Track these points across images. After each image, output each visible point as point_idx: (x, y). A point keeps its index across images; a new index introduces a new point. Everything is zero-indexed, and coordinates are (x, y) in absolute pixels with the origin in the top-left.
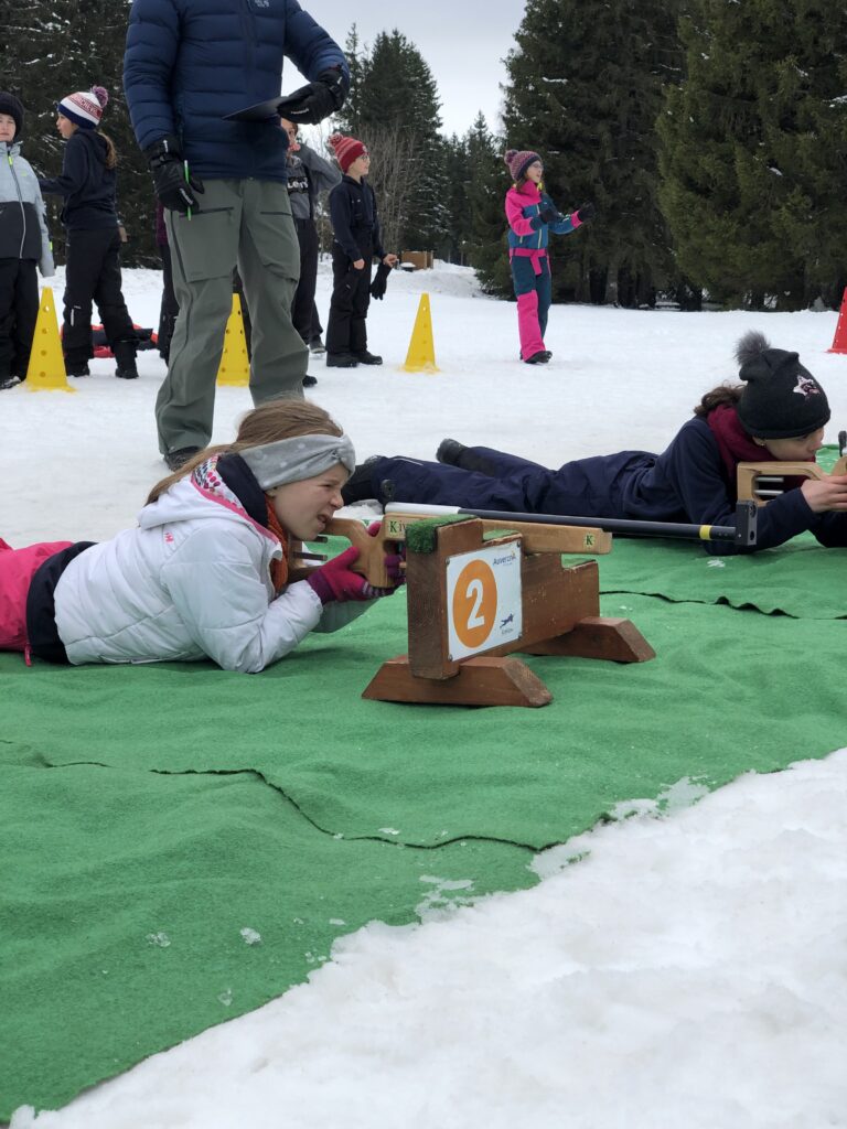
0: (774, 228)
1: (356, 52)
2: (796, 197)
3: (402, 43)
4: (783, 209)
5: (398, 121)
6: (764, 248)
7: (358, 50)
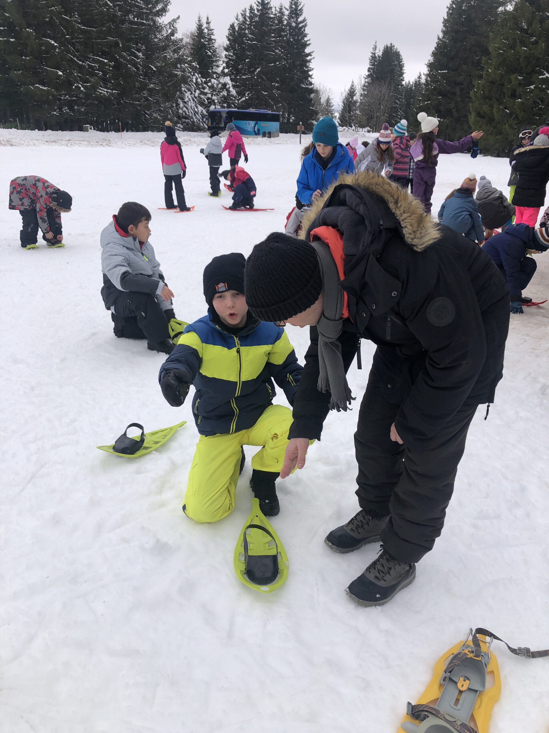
0: (503, 130)
1: (376, 52)
3: (393, 48)
4: (507, 125)
5: (389, 79)
6: (499, 137)
7: (377, 51)
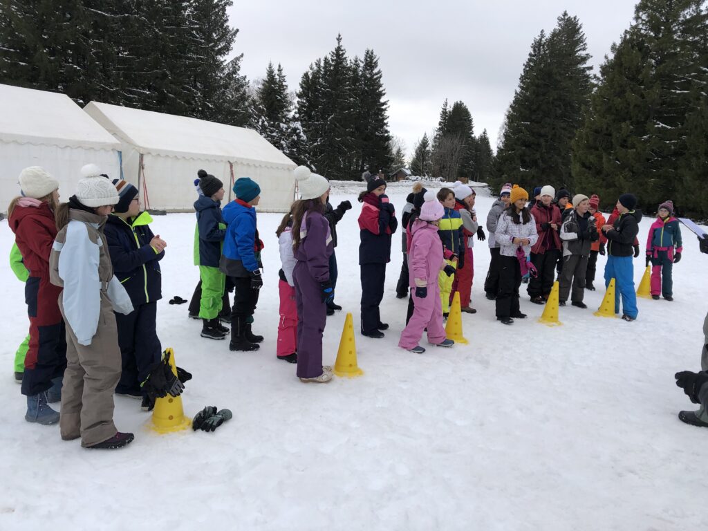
1: (447, 108)
2: (627, 173)
3: (463, 105)
5: (460, 132)
